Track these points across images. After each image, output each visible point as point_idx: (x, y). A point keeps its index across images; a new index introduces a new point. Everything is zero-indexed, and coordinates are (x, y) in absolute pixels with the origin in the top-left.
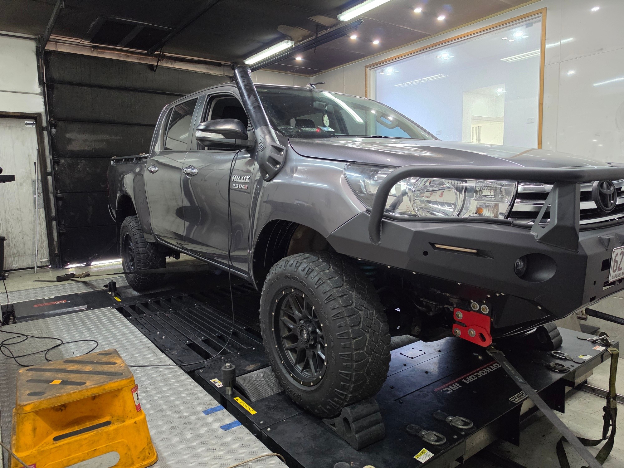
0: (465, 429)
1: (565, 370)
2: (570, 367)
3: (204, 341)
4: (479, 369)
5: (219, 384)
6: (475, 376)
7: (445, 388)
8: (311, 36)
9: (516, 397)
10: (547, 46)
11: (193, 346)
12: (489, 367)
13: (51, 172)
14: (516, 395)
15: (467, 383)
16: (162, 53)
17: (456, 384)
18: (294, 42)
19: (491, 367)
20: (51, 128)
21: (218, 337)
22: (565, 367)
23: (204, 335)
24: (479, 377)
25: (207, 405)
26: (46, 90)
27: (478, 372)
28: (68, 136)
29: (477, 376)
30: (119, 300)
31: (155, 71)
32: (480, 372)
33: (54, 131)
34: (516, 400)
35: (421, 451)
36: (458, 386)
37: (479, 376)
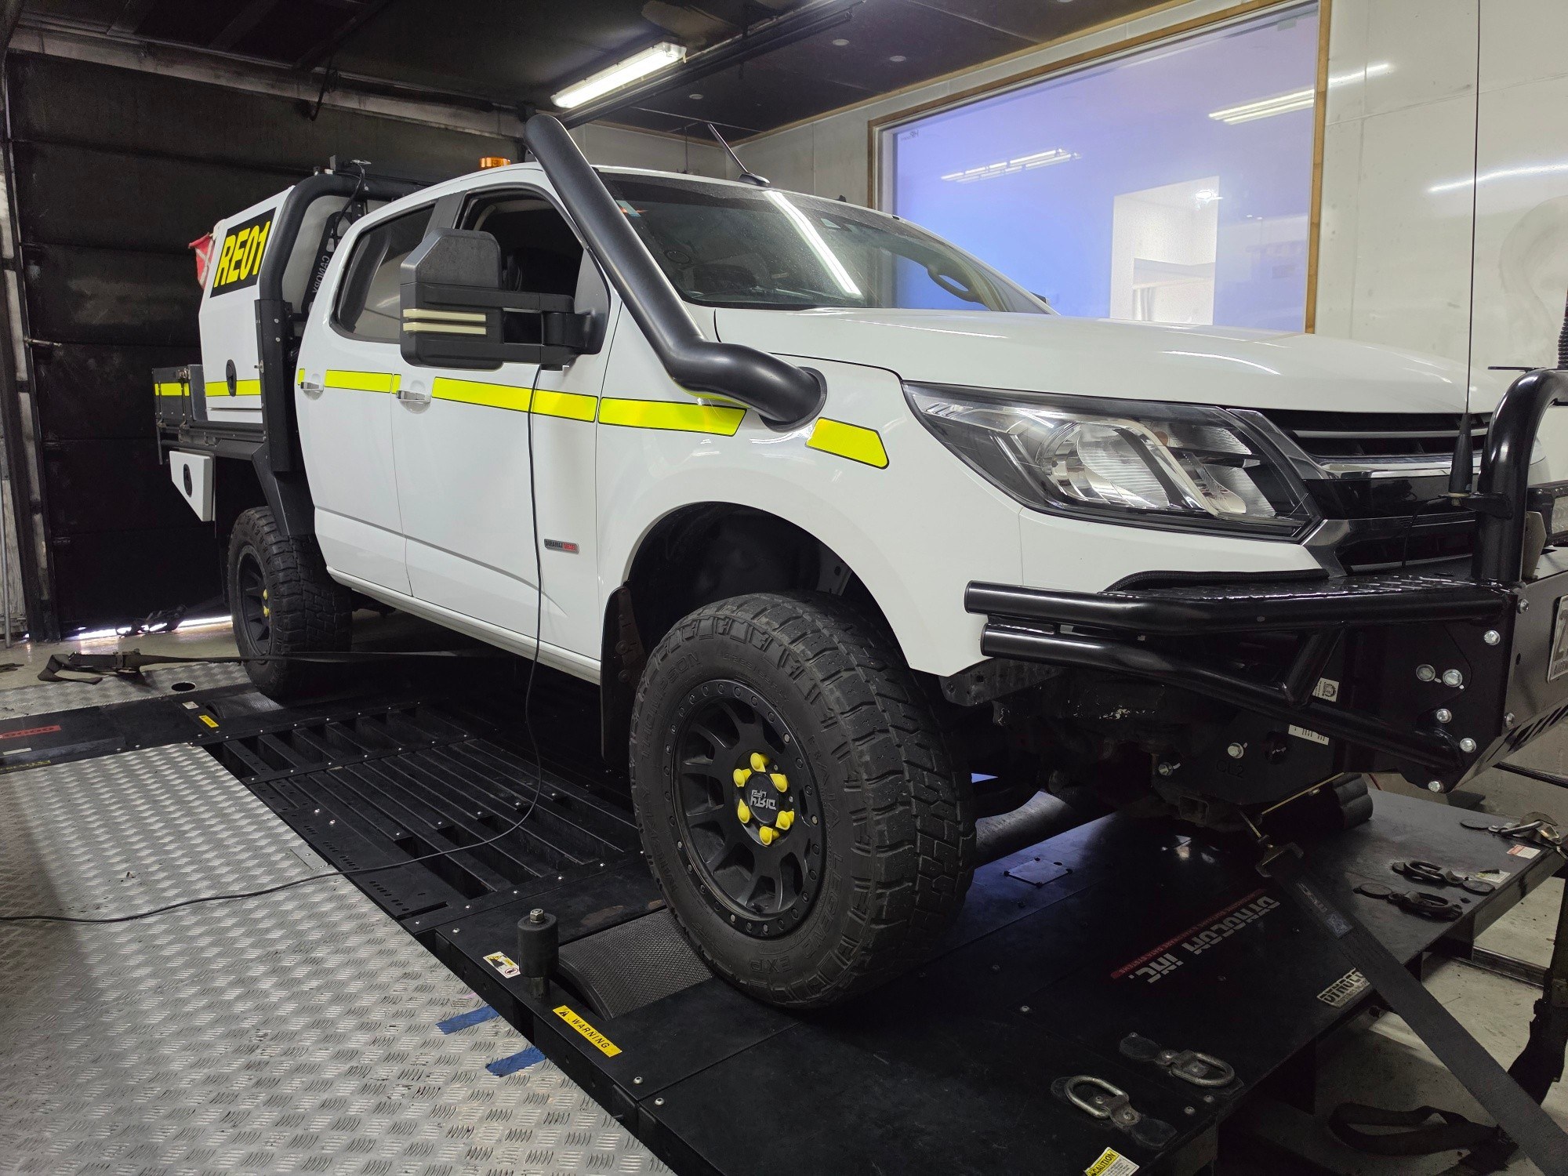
0: (1213, 1087)
1: (1450, 910)
2: (1461, 904)
3: (443, 831)
4: (1223, 913)
5: (509, 968)
6: (1216, 932)
7: (1139, 967)
8: (731, 36)
9: (1334, 991)
10: (1334, 81)
11: (410, 845)
12: (1246, 906)
13: (28, 382)
14: (1334, 985)
15: (1198, 952)
16: (331, 72)
17: (1168, 956)
18: (684, 49)
19: (1252, 906)
20: (26, 263)
21: (481, 820)
22: (1449, 905)
23: (444, 817)
24: (1225, 935)
25: (449, 1004)
26: (12, 159)
27: (1220, 921)
28: (74, 284)
29: (1220, 932)
30: (213, 724)
31: (313, 118)
32: (1226, 921)
33: (35, 270)
34: (1337, 999)
35: (1102, 1157)
36: (1173, 963)
37: (1225, 932)
